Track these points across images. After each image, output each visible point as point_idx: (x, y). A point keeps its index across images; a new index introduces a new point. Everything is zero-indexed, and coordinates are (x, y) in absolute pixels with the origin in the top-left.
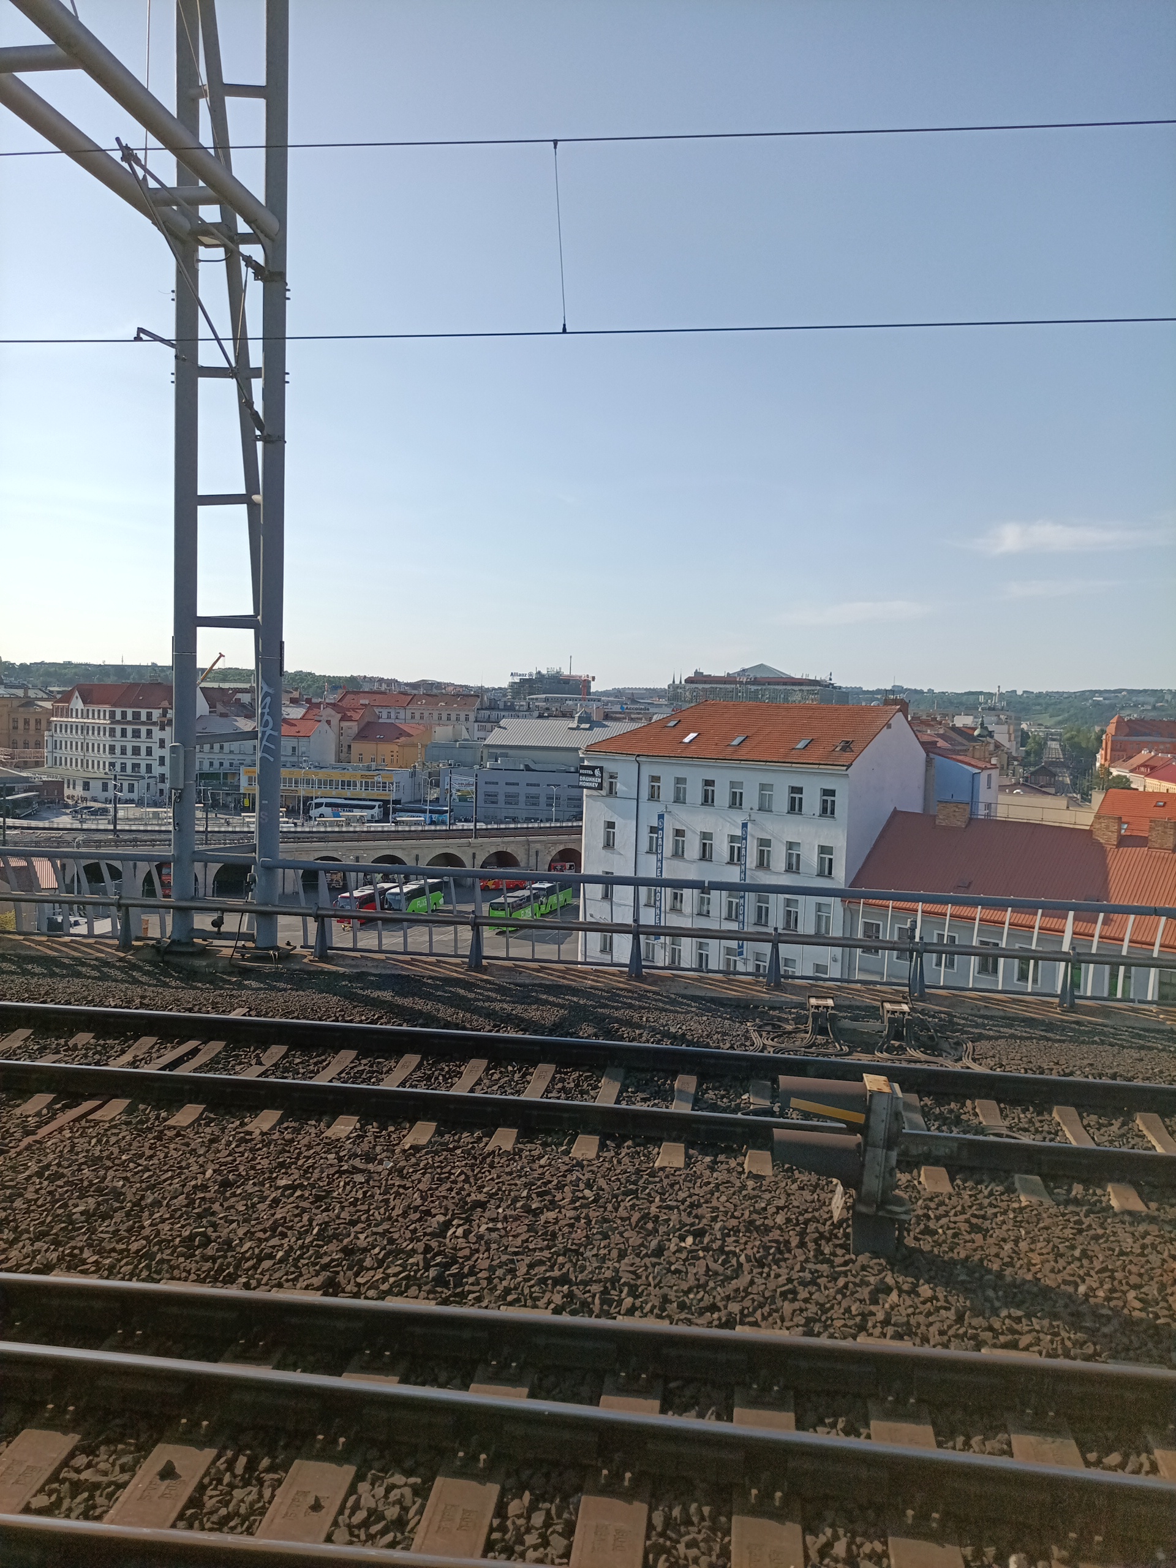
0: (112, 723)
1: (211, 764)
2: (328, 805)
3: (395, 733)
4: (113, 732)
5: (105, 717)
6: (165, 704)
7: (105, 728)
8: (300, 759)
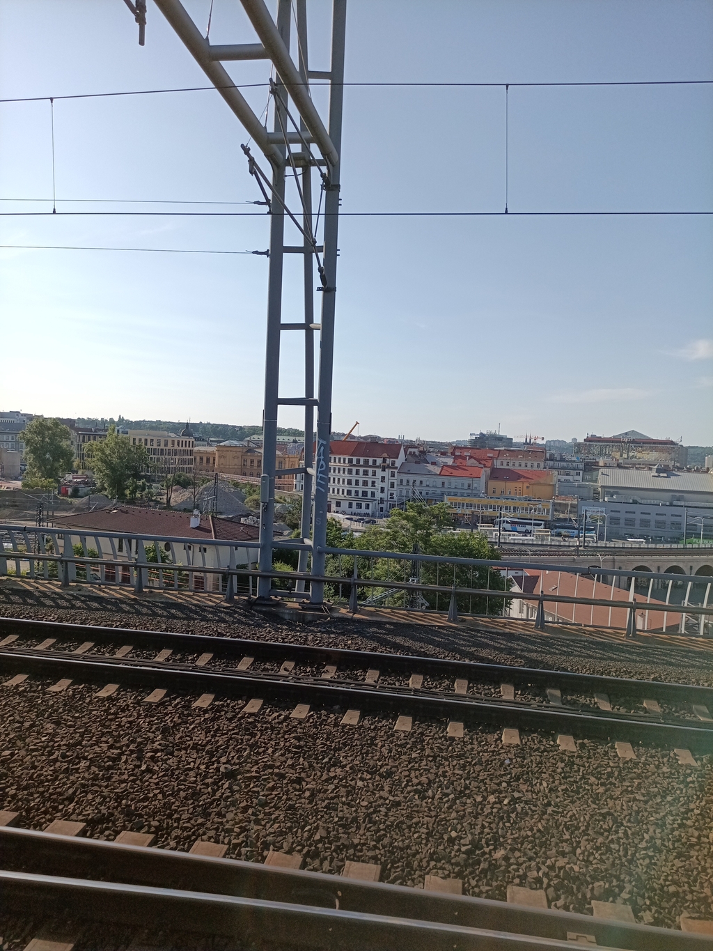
0: (350, 466)
1: (414, 492)
2: (507, 522)
3: (514, 476)
4: (350, 472)
5: (344, 462)
6: (385, 455)
7: (344, 469)
8: (474, 492)
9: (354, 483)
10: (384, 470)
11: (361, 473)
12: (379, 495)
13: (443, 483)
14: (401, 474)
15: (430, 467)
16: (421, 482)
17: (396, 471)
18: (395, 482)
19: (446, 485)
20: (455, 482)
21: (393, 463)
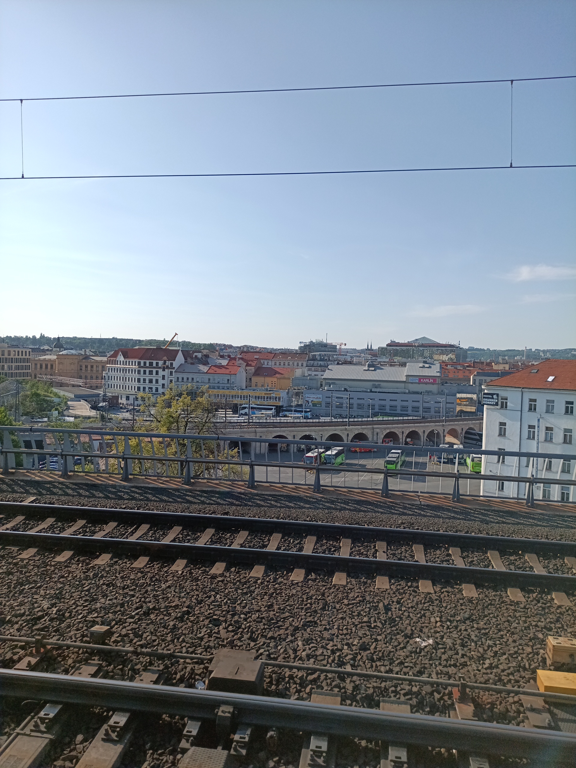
0: (139, 367)
3: (272, 373)
4: (139, 372)
5: (135, 365)
6: (165, 358)
7: (135, 370)
8: (232, 385)
9: (142, 381)
10: (164, 370)
11: (147, 372)
12: (161, 390)
13: (209, 379)
14: (178, 373)
15: (201, 367)
16: (193, 379)
17: (174, 371)
18: (173, 379)
19: (211, 381)
20: (218, 378)
21: (172, 364)
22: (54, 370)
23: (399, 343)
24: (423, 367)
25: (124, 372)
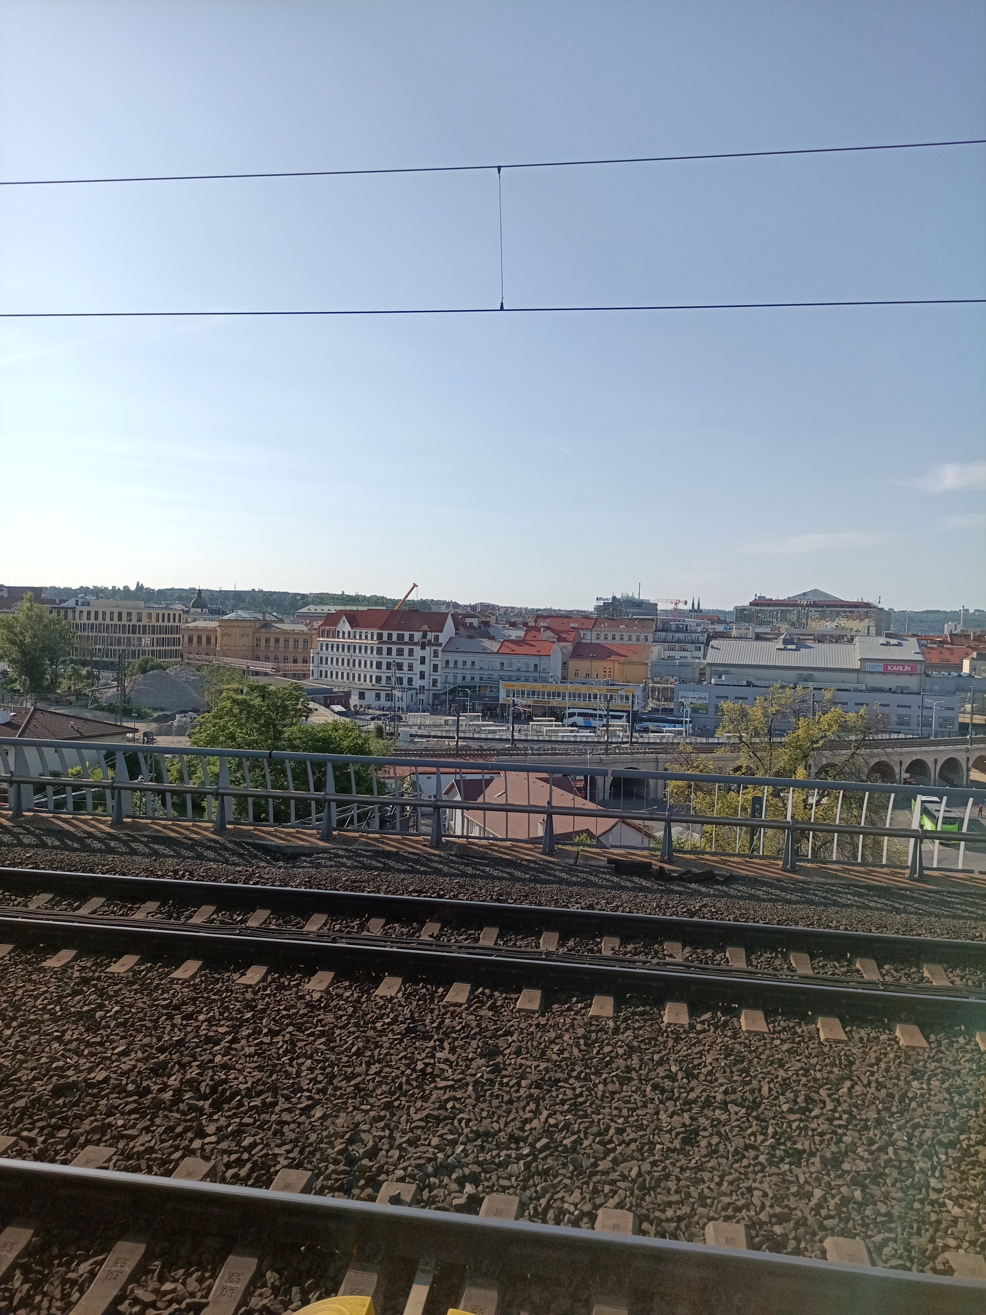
0: (380, 643)
1: (464, 678)
2: (580, 715)
3: (603, 652)
4: (380, 651)
5: (372, 638)
6: (425, 627)
7: (372, 648)
8: (542, 675)
9: (384, 666)
10: (423, 648)
11: (394, 652)
12: (417, 683)
13: (502, 664)
14: (448, 654)
15: (486, 643)
16: (473, 663)
17: (440, 649)
18: (439, 663)
19: (506, 668)
20: (518, 663)
21: (437, 638)
22: (213, 647)
23: (771, 600)
24: (888, 644)
25: (352, 650)
